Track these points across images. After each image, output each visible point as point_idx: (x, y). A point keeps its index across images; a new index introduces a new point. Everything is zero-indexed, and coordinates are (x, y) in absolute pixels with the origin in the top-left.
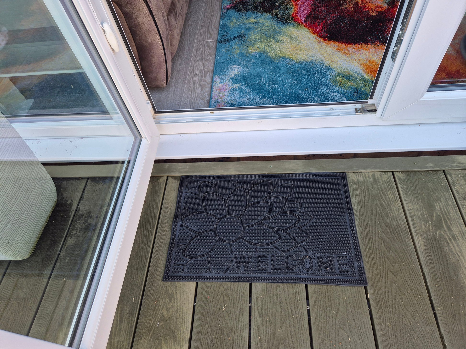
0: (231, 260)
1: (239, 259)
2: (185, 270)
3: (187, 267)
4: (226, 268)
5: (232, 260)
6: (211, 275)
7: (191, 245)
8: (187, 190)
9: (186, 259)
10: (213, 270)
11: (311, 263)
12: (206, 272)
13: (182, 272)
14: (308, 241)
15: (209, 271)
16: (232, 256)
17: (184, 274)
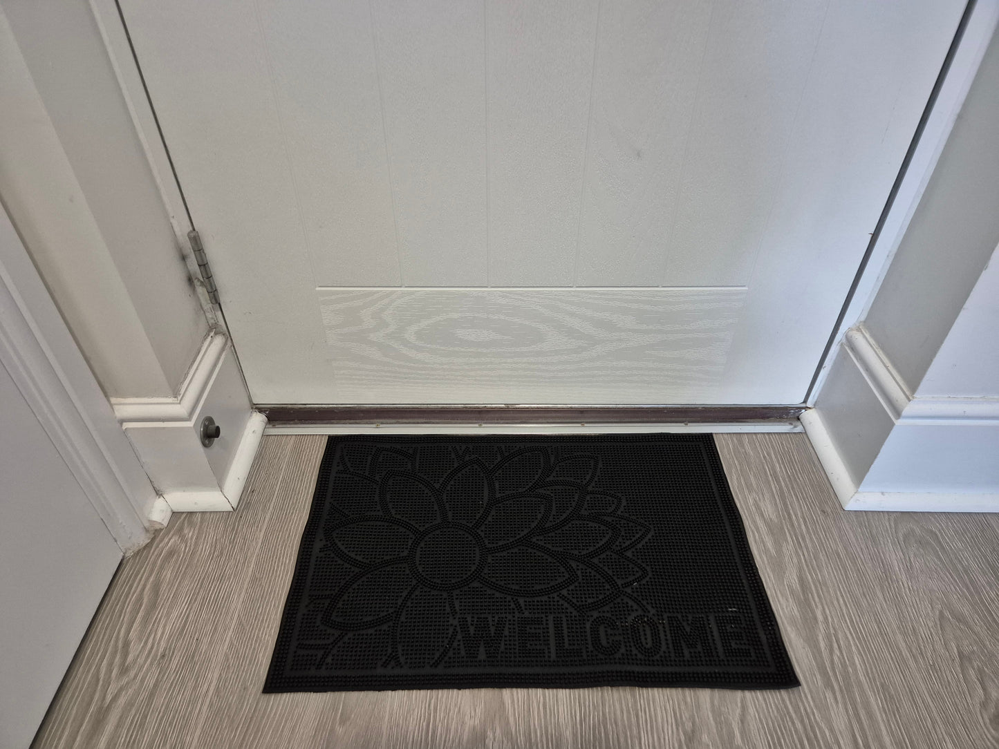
0: (451, 631)
1: (472, 629)
2: (329, 660)
3: (335, 651)
4: (437, 655)
5: (455, 632)
6: (397, 671)
7: (345, 597)
8: (341, 468)
9: (330, 631)
10: (402, 659)
11: (655, 635)
12: (385, 665)
13: (318, 668)
14: (644, 582)
15: (393, 663)
16: (456, 622)
17: (323, 672)
